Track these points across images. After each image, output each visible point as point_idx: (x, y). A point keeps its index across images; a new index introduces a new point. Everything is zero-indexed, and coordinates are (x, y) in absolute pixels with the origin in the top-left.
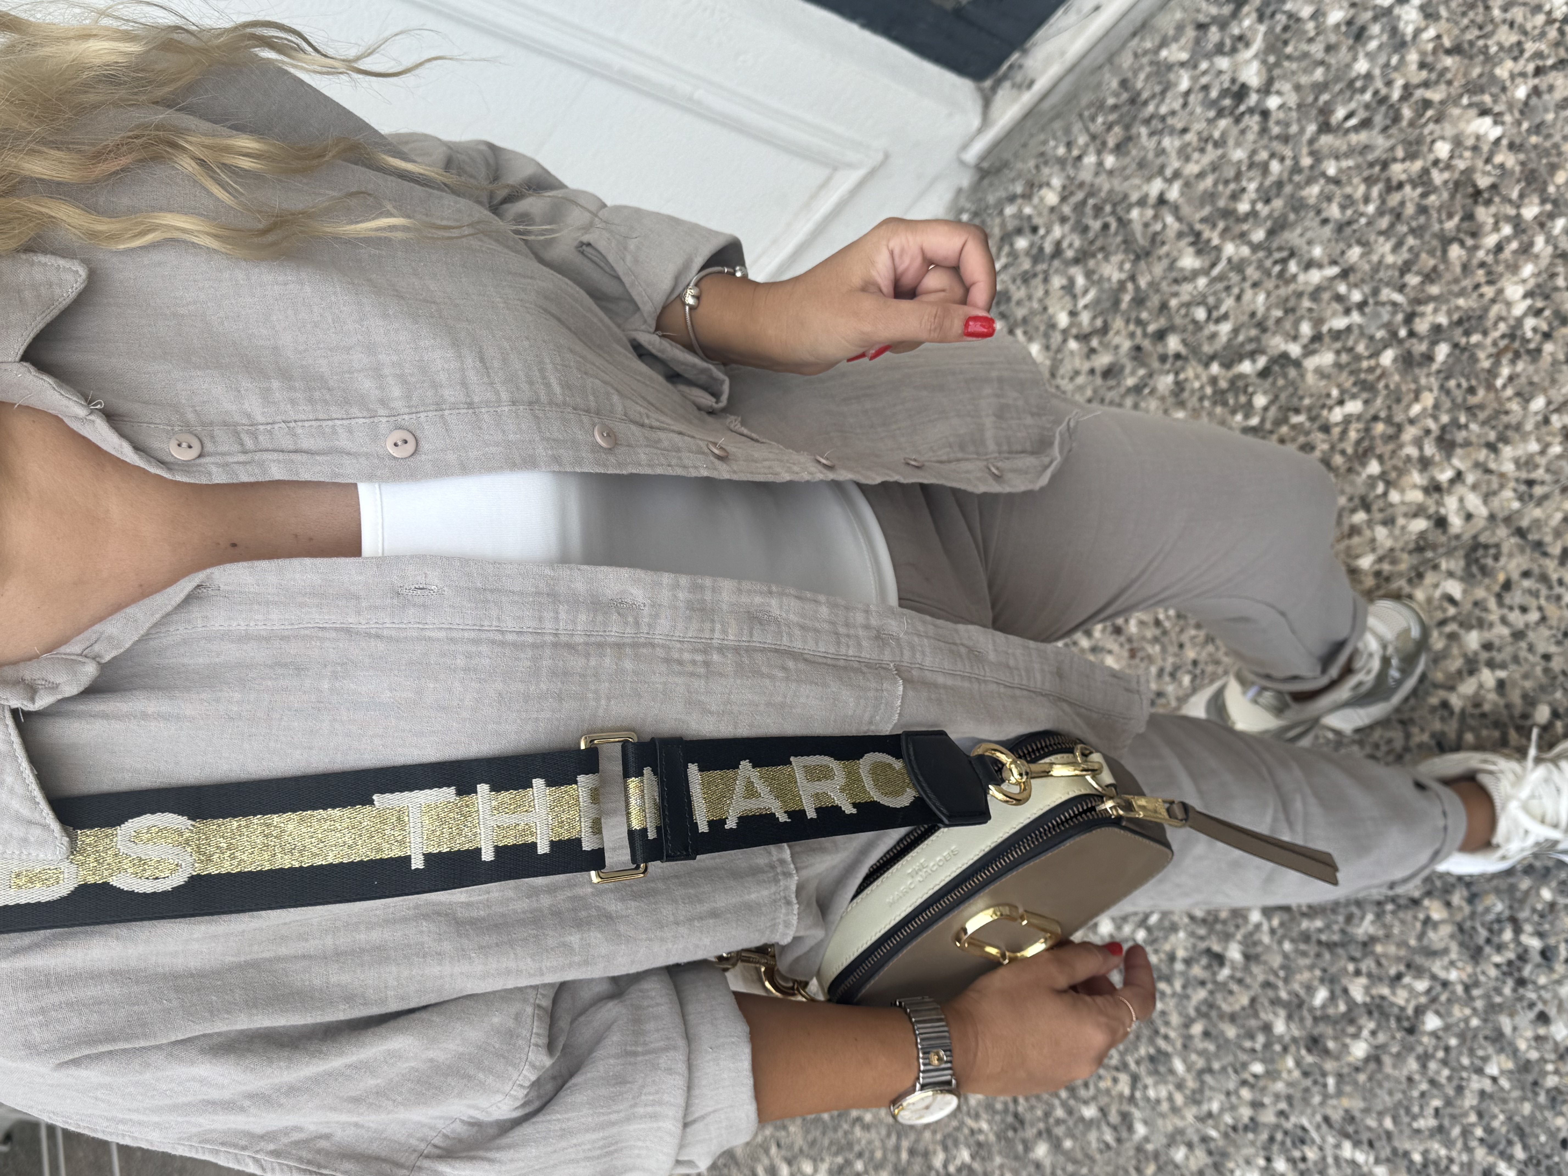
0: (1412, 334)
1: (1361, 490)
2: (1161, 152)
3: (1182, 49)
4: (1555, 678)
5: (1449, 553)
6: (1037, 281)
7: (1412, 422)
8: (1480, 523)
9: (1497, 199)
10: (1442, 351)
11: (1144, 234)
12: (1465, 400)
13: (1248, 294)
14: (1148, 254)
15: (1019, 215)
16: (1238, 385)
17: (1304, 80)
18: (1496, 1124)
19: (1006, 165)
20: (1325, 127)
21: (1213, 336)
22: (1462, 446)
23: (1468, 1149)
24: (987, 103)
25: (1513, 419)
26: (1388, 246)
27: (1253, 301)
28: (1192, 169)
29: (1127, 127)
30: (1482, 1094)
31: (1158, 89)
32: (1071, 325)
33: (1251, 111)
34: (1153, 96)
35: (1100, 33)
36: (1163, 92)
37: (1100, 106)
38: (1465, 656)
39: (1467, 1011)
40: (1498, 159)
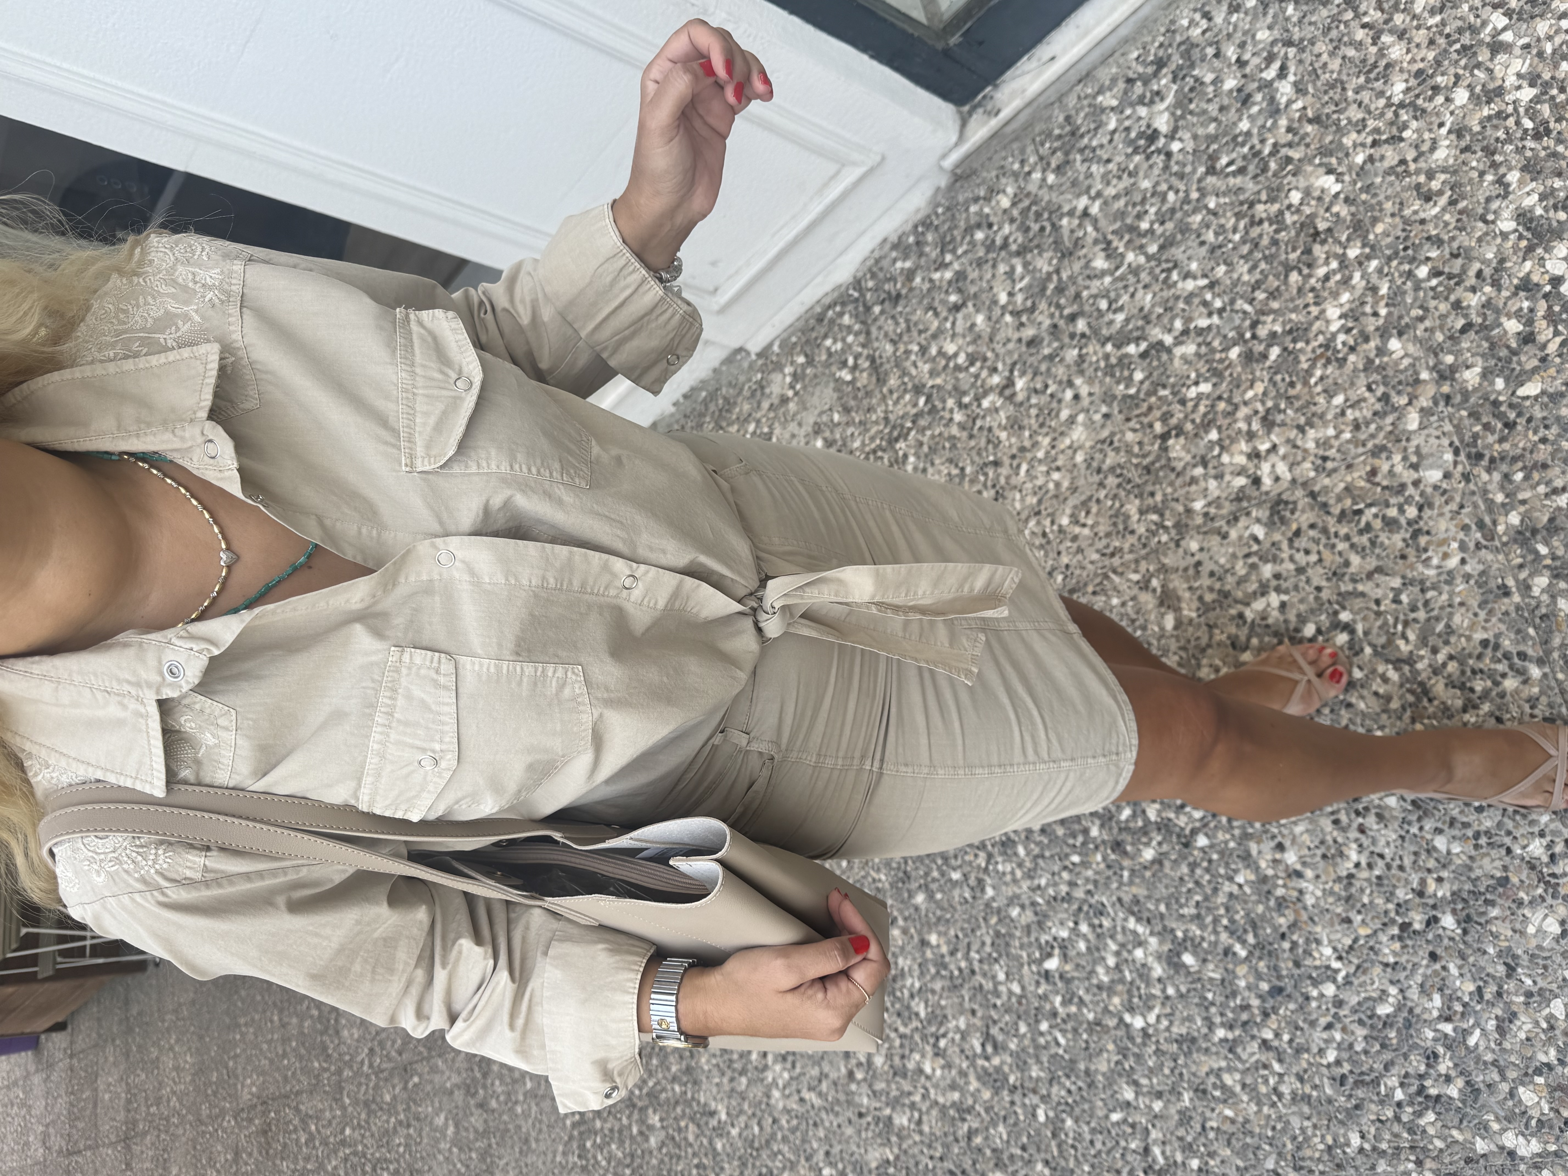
0: (1254, 337)
1: (1202, 451)
2: (1089, 175)
3: (1114, 97)
4: (1322, 604)
5: (1259, 505)
6: (987, 267)
7: (1246, 403)
8: (1284, 485)
9: (1330, 240)
10: (1275, 352)
11: (1070, 238)
12: (1286, 391)
13: (1140, 293)
14: (1071, 254)
15: (980, 213)
16: (1124, 362)
17: (1201, 131)
18: (1237, 917)
19: (974, 172)
20: (1211, 170)
21: (1111, 322)
23: (1215, 932)
24: (964, 124)
25: (1319, 409)
26: (1246, 268)
27: (1143, 299)
28: (1111, 191)
29: (1067, 154)
30: (1231, 895)
31: (1092, 126)
32: (1009, 303)
34: (1089, 131)
35: (1053, 78)
36: (1096, 129)
37: (1049, 135)
38: (1260, 581)
39: (1228, 836)
40: (1335, 209)
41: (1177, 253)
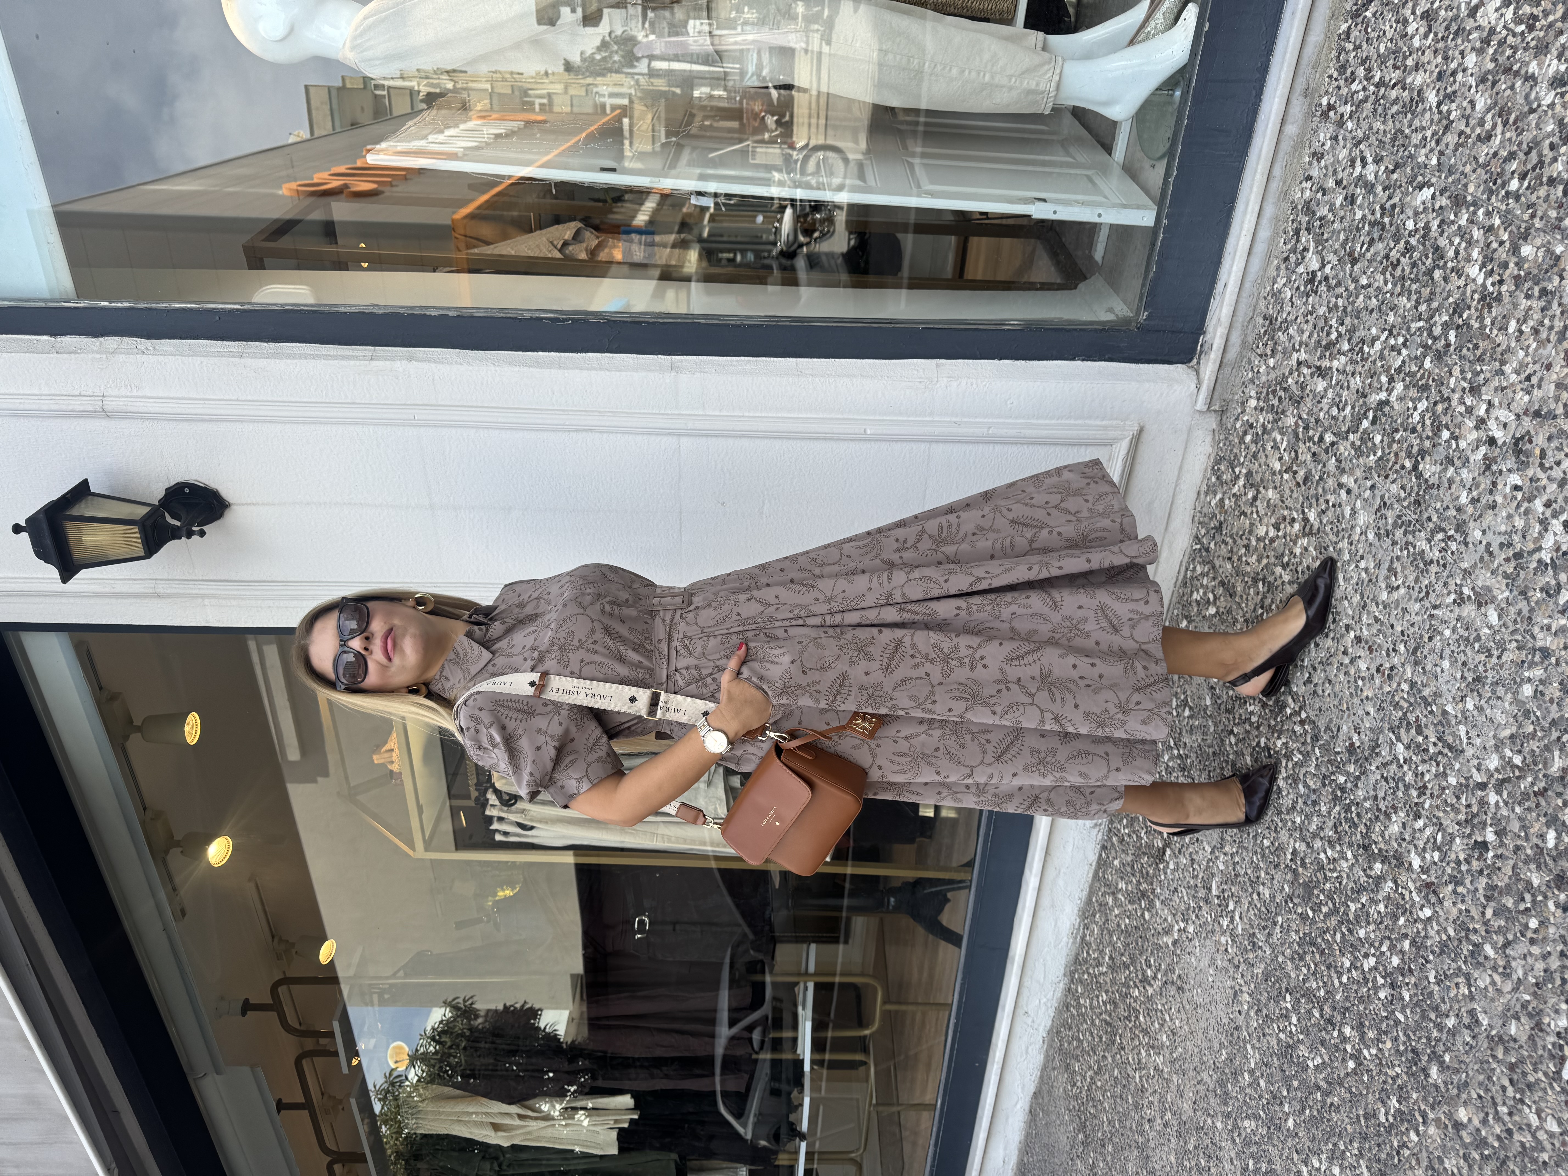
13: (1352, 382)
14: (1302, 398)
15: (1243, 424)
16: (1365, 438)
17: (1337, 246)
21: (1344, 419)
22: (1484, 385)
24: (1197, 371)
25: (1504, 347)
26: (1405, 300)
27: (1355, 384)
28: (1306, 335)
31: (1279, 307)
32: (1282, 466)
33: (1320, 282)
34: (1278, 313)
37: (1258, 337)
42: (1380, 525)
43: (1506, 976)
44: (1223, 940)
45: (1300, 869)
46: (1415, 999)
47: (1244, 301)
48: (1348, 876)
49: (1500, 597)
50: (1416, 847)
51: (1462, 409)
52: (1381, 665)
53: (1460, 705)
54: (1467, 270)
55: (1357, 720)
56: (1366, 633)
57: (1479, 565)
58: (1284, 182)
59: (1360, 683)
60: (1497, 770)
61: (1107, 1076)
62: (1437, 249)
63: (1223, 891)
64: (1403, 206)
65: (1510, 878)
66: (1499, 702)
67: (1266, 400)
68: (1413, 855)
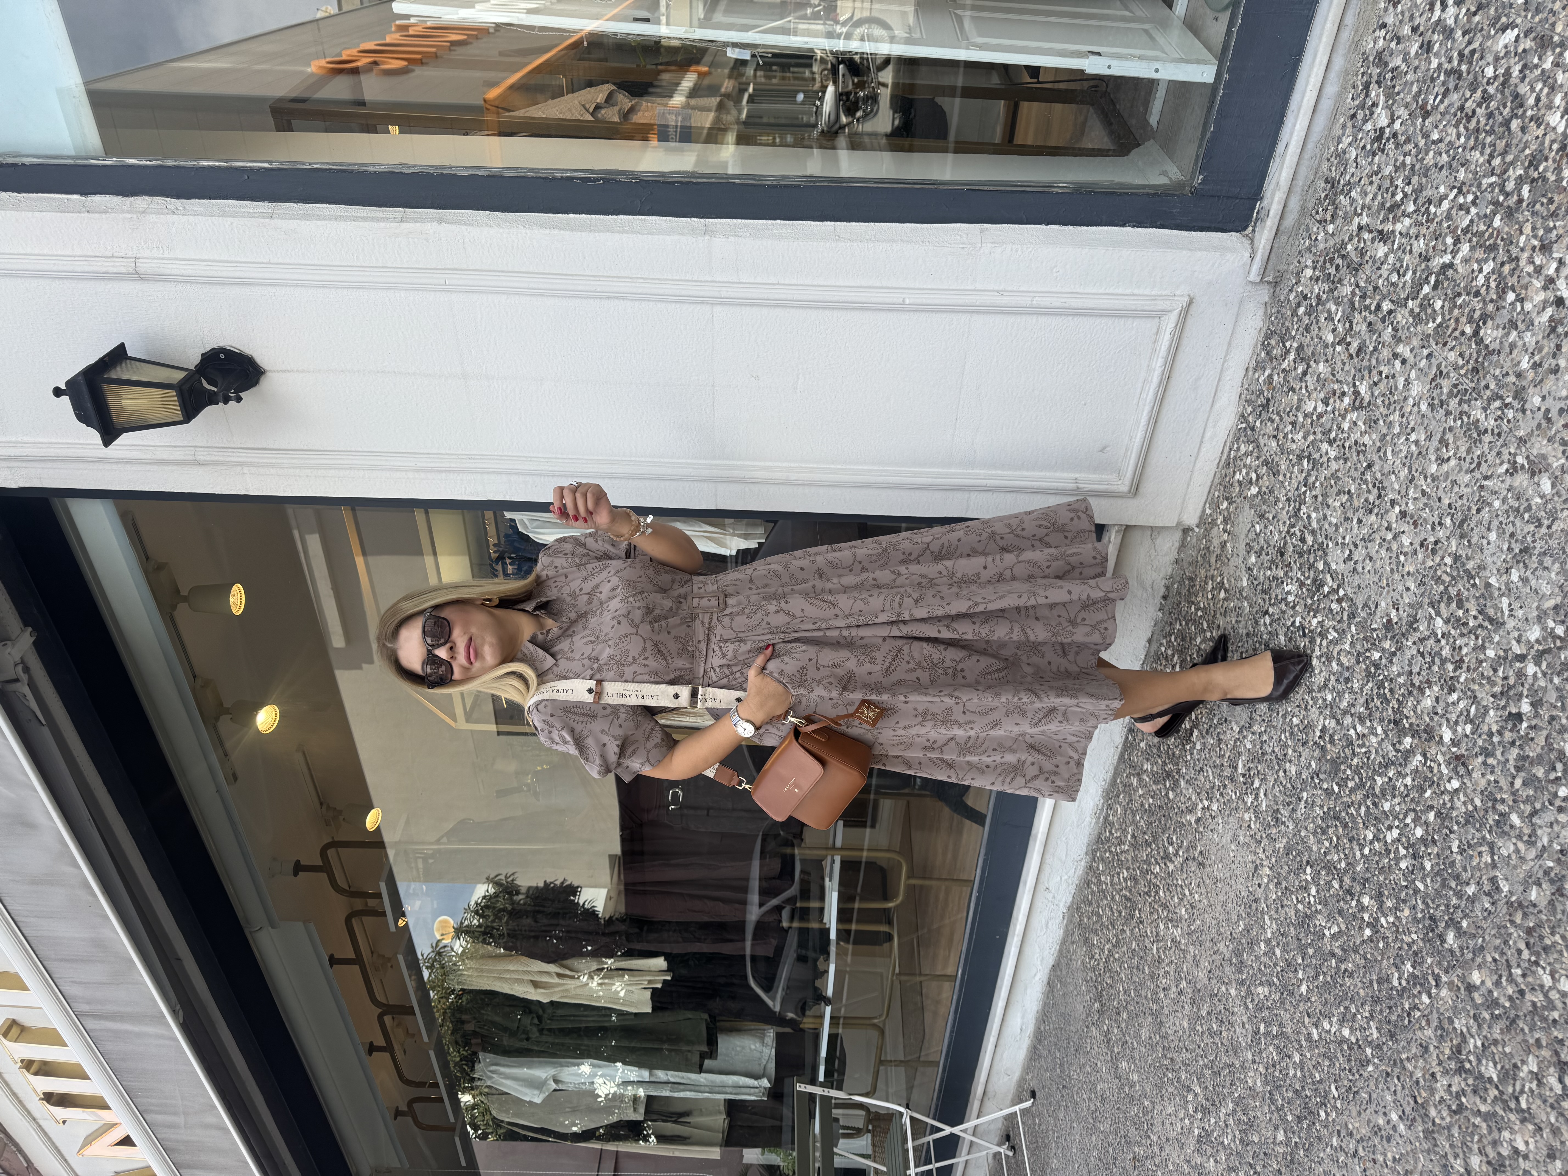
0: (1507, 195)
2: (1353, 201)
3: (1348, 136)
6: (1314, 327)
7: (1522, 250)
10: (1526, 191)
11: (1356, 254)
12: (1548, 210)
13: (1415, 245)
15: (1297, 295)
17: (1409, 99)
20: (1426, 115)
21: (1404, 285)
22: (1556, 242)
24: (1252, 239)
26: (1478, 154)
27: (1419, 247)
28: (1369, 197)
29: (1334, 203)
31: (1342, 169)
32: (1335, 337)
33: (1388, 140)
34: (1341, 175)
35: (1295, 159)
36: (1345, 168)
37: (1319, 202)
40: (1520, 50)
41: (1428, 192)
42: (1435, 395)
43: (1531, 843)
44: (1247, 817)
45: (1329, 746)
46: (1437, 869)
47: (1305, 163)
48: (1377, 752)
49: (1555, 465)
50: (1448, 720)
51: (1530, 269)
52: (1425, 540)
53: (1505, 577)
54: (1547, 118)
55: (1396, 595)
56: (1411, 507)
57: (1536, 433)
58: (1356, 32)
59: (1402, 558)
60: (1538, 641)
61: (1125, 949)
62: (1516, 96)
63: (1249, 769)
64: (1483, 51)
65: (1542, 748)
66: (1546, 573)
67: (1323, 268)
68: (1444, 728)
